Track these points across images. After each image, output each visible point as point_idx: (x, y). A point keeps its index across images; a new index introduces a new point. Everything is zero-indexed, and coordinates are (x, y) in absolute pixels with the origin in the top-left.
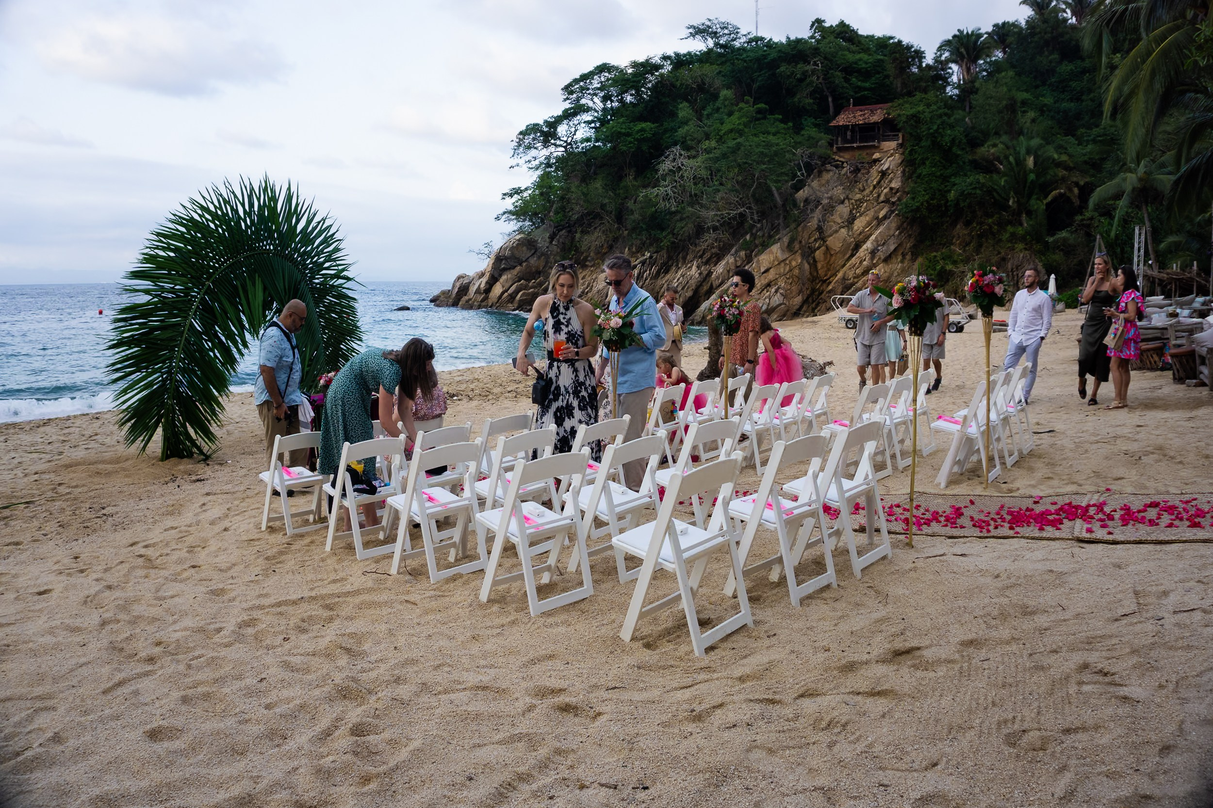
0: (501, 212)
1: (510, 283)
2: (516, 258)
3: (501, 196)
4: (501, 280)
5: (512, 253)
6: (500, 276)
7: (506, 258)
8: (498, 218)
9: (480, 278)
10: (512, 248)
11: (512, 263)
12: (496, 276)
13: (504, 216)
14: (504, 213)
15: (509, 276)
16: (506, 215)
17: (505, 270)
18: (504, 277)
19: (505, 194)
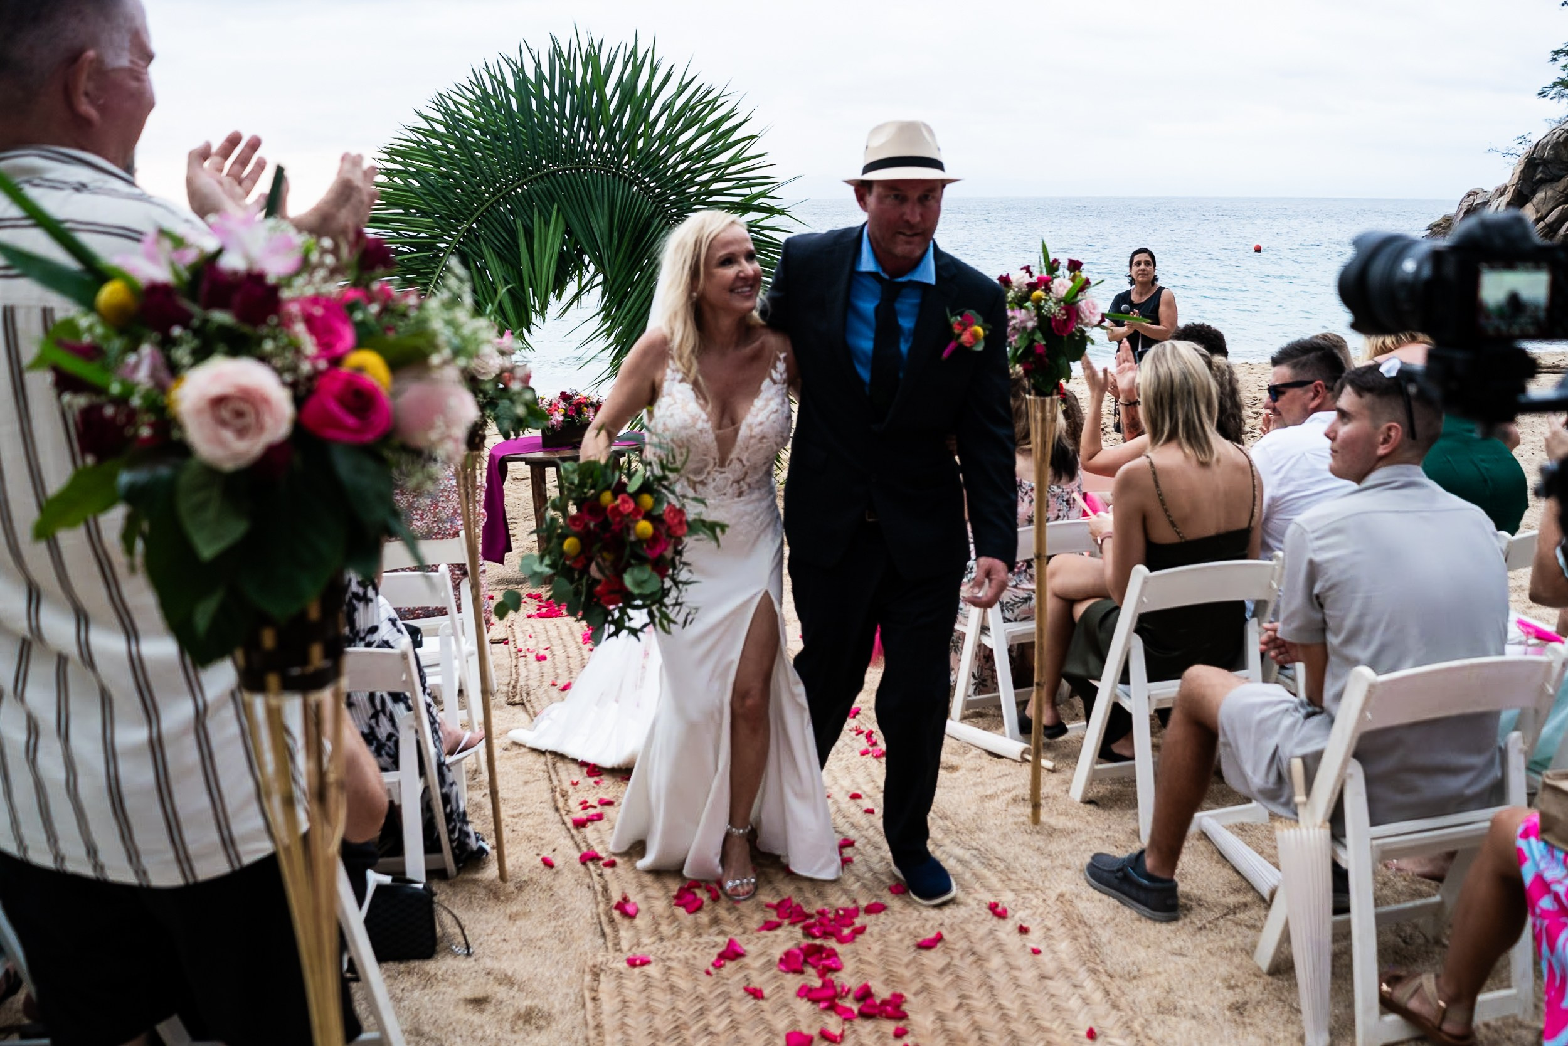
0: (1550, 82)
1: (1550, 206)
2: (1563, 162)
3: (1550, 57)
4: (1535, 200)
5: (1557, 154)
6: (1534, 193)
7: (1545, 162)
8: (1543, 94)
9: (1501, 195)
10: (1556, 146)
11: (1555, 171)
12: (1526, 192)
13: (1555, 90)
14: (1555, 85)
15: (1550, 193)
16: (1559, 88)
17: (1542, 182)
18: (1540, 195)
19: (1556, 53)
